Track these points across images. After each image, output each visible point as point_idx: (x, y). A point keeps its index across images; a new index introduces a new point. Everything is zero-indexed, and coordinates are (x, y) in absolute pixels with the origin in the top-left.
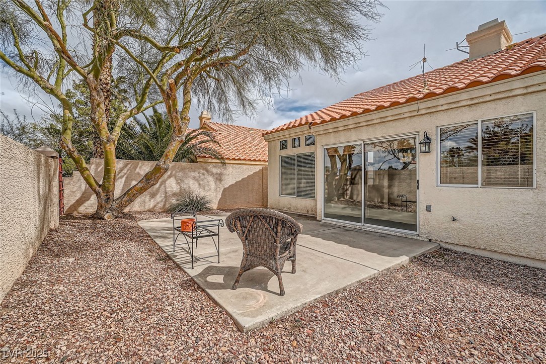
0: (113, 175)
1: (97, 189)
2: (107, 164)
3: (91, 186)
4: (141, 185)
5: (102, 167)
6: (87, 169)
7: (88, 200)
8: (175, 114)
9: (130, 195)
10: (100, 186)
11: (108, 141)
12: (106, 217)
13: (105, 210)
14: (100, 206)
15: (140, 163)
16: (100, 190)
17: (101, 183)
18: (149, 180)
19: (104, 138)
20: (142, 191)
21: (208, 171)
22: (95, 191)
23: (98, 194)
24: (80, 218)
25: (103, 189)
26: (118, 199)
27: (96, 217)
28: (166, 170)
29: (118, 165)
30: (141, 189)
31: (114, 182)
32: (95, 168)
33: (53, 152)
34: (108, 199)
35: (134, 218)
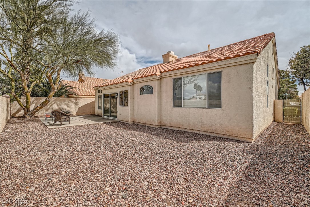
0: (29, 103)
1: (24, 107)
2: (27, 99)
3: (21, 106)
4: (40, 106)
5: (25, 100)
6: (20, 101)
7: (20, 112)
8: (51, 83)
9: (37, 109)
10: (25, 106)
11: (28, 92)
12: (27, 117)
13: (27, 114)
14: (25, 113)
15: (42, 98)
16: (25, 108)
17: (25, 105)
18: (43, 104)
19: (26, 91)
20: (40, 108)
21: (71, 101)
22: (23, 108)
23: (24, 109)
24: (17, 117)
25: (26, 107)
26: (31, 111)
27: (24, 117)
28: (49, 101)
29: (32, 99)
30: (40, 107)
31: (30, 105)
32: (23, 100)
33: (9, 96)
34: (28, 111)
35: (38, 118)
